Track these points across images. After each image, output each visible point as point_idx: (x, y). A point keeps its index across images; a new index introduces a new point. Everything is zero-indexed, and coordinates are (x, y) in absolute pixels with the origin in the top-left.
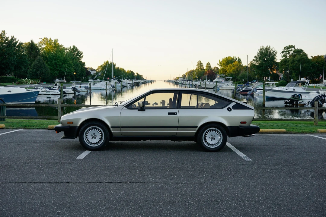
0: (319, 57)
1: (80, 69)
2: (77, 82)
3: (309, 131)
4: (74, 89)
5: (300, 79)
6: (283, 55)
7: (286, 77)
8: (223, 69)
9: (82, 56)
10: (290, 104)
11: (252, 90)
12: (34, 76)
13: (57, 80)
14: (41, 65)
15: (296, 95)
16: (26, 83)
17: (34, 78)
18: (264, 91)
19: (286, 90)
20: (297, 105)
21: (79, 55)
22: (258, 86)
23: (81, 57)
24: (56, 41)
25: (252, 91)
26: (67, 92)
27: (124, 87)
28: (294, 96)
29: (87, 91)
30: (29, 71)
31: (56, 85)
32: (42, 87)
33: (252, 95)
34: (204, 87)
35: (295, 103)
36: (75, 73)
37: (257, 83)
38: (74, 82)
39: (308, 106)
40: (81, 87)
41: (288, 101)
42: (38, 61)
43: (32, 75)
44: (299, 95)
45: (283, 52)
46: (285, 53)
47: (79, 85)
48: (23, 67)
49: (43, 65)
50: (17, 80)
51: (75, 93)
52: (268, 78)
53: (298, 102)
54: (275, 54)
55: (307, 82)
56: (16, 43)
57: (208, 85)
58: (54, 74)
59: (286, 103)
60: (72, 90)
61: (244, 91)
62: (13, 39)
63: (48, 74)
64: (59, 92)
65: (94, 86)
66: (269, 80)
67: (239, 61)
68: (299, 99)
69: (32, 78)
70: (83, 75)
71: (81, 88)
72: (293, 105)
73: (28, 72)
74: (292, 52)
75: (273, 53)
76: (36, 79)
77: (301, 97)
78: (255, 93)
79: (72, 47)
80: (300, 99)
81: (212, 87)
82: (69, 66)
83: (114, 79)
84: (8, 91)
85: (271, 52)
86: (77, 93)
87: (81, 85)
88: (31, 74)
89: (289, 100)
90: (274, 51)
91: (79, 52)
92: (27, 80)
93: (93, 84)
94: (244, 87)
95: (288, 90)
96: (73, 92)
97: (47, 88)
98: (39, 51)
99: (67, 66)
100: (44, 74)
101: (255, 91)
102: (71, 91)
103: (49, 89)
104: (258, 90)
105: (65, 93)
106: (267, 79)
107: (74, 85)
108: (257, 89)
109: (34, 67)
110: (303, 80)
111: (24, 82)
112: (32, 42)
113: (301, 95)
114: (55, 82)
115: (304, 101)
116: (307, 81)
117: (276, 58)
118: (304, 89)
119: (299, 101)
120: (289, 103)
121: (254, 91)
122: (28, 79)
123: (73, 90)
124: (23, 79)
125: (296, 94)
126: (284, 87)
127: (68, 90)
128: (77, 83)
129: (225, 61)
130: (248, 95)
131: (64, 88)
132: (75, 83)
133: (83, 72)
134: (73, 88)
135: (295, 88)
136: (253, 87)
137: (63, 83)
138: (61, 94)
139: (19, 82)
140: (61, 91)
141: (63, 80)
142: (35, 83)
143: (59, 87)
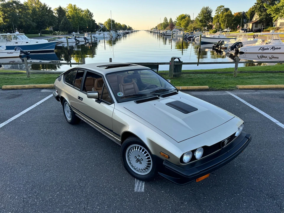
0: (239, 13)
1: (92, 24)
2: (88, 33)
3: (229, 87)
4: (85, 38)
5: (225, 29)
6: (216, 12)
8: (179, 23)
9: (92, 15)
12: (63, 29)
13: (74, 33)
14: (67, 22)
16: (59, 34)
20: (221, 48)
21: (91, 15)
23: (92, 17)
24: (75, 6)
26: (80, 41)
27: (119, 35)
28: (219, 42)
29: (95, 39)
30: (59, 26)
31: (73, 36)
32: (64, 38)
33: (194, 40)
36: (87, 27)
37: (198, 32)
38: (86, 33)
39: (229, 50)
41: (215, 45)
42: (64, 20)
45: (216, 10)
46: (218, 11)
47: (90, 35)
48: (54, 24)
49: (68, 22)
51: (85, 41)
54: (211, 12)
55: (228, 32)
56: (47, 8)
61: (190, 37)
62: (45, 5)
63: (72, 28)
64: (75, 40)
65: (99, 36)
66: (207, 29)
67: (189, 17)
69: (62, 31)
70: (94, 28)
72: (218, 48)
74: (222, 10)
75: (210, 11)
77: (224, 43)
79: (86, 10)
82: (85, 23)
84: (36, 42)
85: (208, 11)
86: (87, 41)
88: (61, 28)
90: (211, 10)
91: (90, 13)
93: (98, 34)
94: (190, 35)
95: (215, 37)
98: (65, 13)
99: (83, 22)
102: (83, 40)
103: (69, 39)
105: (78, 41)
106: (205, 28)
107: (86, 35)
108: (198, 36)
109: (62, 23)
111: (57, 34)
112: (60, 7)
114: (72, 34)
116: (228, 30)
117: (212, 14)
119: (222, 45)
121: (195, 38)
122: (60, 31)
123: (84, 39)
124: (56, 32)
125: (221, 41)
127: (81, 39)
129: (180, 17)
131: (78, 38)
133: (94, 26)
135: (219, 36)
137: (78, 34)
138: (76, 42)
139: (54, 33)
140: (76, 40)
141: (77, 32)
142: (64, 34)
143: (76, 37)
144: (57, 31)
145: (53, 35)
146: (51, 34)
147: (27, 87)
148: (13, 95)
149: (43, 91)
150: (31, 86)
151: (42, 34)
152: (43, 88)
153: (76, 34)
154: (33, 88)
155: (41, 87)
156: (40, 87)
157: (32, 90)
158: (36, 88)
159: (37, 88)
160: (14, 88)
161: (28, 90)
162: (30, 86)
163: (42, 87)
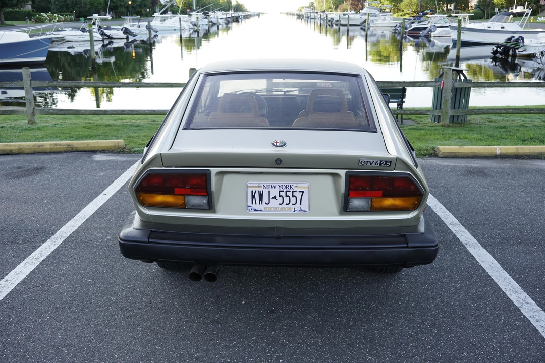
2: (134, 17)
4: (126, 31)
5: (516, 8)
7: (482, 5)
10: (501, 56)
11: (427, 28)
12: (62, 8)
13: (96, 16)
15: (513, 39)
16: (50, 21)
17: (64, 12)
18: (460, 33)
19: (489, 27)
20: (514, 56)
22: (439, 20)
25: (427, 30)
26: (113, 37)
28: (509, 39)
31: (94, 24)
32: (70, 29)
33: (428, 37)
34: (346, 23)
35: (511, 53)
36: (130, 2)
37: (436, 15)
38: (128, 18)
39: (541, 61)
40: (139, 26)
41: (499, 50)
43: (59, 7)
44: (520, 39)
47: (137, 23)
50: (34, 16)
51: (127, 38)
52: (450, 6)
53: (517, 51)
55: (527, 14)
57: (352, 19)
58: (96, 5)
59: (495, 53)
60: (122, 32)
61: (415, 29)
63: (86, 4)
64: (100, 36)
65: (162, 25)
66: (453, 10)
68: (519, 46)
69: (60, 11)
70: (145, 6)
71: (140, 29)
72: (508, 56)
73: (52, 2)
76: (67, 13)
77: (523, 43)
78: (433, 34)
80: (521, 45)
81: (358, 23)
83: (198, 12)
86: (131, 39)
87: (140, 23)
88: (57, 4)
89: (500, 48)
92: (50, 15)
93: (161, 21)
94: (413, 23)
95: (491, 29)
96: (125, 36)
97: (78, 29)
100: (79, 4)
101: (433, 30)
102: (121, 34)
103: (83, 32)
104: (438, 27)
105: (109, 37)
107: (129, 23)
108: (437, 25)
110: (519, 9)
111: (46, 19)
113: (523, 39)
114: (92, 19)
115: (527, 48)
116: (526, 10)
118: (521, 26)
119: (518, 49)
120: (500, 53)
121: (431, 31)
122: (53, 13)
123: (124, 33)
124: (44, 14)
125: (514, 37)
126: (485, 23)
127: (116, 32)
128: (134, 20)
130: (420, 36)
131: (108, 28)
132: (130, 19)
134: (124, 29)
135: (504, 25)
136: (429, 22)
137: (106, 19)
138: (103, 41)
139: (37, 18)
140: (103, 34)
141: (106, 15)
142: (65, 21)
143: (100, 27)
144: (46, 12)
145: (36, 22)
146: (30, 20)
147: (48, 146)
148: (19, 168)
149: (98, 157)
150: (60, 145)
151: (5, 20)
152: (94, 151)
153: (103, 20)
154: (65, 152)
155: (88, 149)
156: (84, 149)
157: (64, 155)
158: (74, 150)
159: (76, 151)
160: (11, 150)
161: (54, 156)
162: (56, 145)
163: (92, 149)
